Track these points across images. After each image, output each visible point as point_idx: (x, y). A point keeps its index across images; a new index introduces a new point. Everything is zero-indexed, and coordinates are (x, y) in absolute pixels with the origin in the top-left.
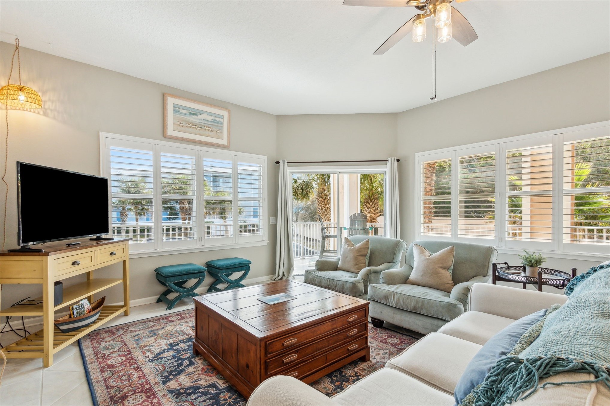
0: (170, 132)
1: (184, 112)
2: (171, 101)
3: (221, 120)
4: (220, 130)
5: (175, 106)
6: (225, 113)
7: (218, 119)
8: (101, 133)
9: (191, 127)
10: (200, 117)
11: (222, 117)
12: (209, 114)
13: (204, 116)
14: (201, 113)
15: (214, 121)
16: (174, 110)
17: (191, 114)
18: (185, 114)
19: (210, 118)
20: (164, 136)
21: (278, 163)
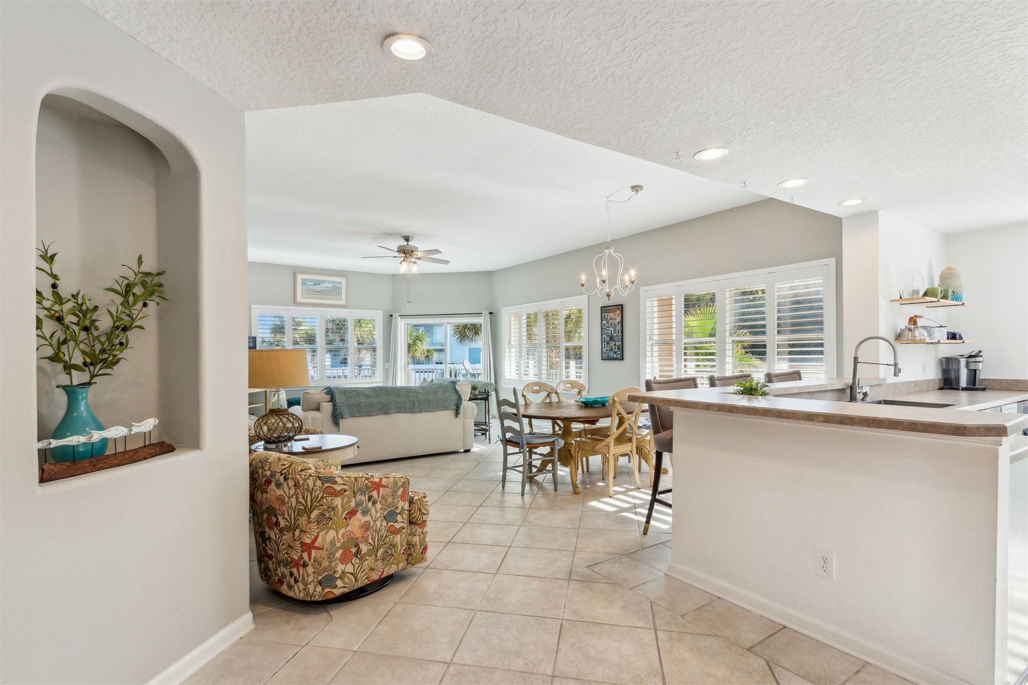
0: (299, 299)
1: (310, 283)
2: (300, 277)
3: (340, 286)
4: (339, 294)
5: (303, 281)
6: (343, 280)
7: (337, 285)
8: (253, 306)
9: (315, 294)
10: (322, 285)
11: (340, 283)
12: (330, 282)
13: (326, 285)
14: (323, 282)
15: (334, 287)
16: (302, 283)
17: (315, 284)
18: (311, 285)
19: (330, 285)
20: (294, 302)
21: (391, 316)
